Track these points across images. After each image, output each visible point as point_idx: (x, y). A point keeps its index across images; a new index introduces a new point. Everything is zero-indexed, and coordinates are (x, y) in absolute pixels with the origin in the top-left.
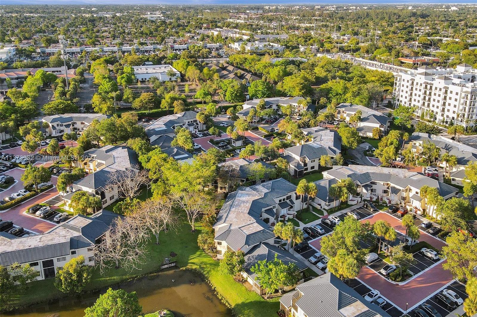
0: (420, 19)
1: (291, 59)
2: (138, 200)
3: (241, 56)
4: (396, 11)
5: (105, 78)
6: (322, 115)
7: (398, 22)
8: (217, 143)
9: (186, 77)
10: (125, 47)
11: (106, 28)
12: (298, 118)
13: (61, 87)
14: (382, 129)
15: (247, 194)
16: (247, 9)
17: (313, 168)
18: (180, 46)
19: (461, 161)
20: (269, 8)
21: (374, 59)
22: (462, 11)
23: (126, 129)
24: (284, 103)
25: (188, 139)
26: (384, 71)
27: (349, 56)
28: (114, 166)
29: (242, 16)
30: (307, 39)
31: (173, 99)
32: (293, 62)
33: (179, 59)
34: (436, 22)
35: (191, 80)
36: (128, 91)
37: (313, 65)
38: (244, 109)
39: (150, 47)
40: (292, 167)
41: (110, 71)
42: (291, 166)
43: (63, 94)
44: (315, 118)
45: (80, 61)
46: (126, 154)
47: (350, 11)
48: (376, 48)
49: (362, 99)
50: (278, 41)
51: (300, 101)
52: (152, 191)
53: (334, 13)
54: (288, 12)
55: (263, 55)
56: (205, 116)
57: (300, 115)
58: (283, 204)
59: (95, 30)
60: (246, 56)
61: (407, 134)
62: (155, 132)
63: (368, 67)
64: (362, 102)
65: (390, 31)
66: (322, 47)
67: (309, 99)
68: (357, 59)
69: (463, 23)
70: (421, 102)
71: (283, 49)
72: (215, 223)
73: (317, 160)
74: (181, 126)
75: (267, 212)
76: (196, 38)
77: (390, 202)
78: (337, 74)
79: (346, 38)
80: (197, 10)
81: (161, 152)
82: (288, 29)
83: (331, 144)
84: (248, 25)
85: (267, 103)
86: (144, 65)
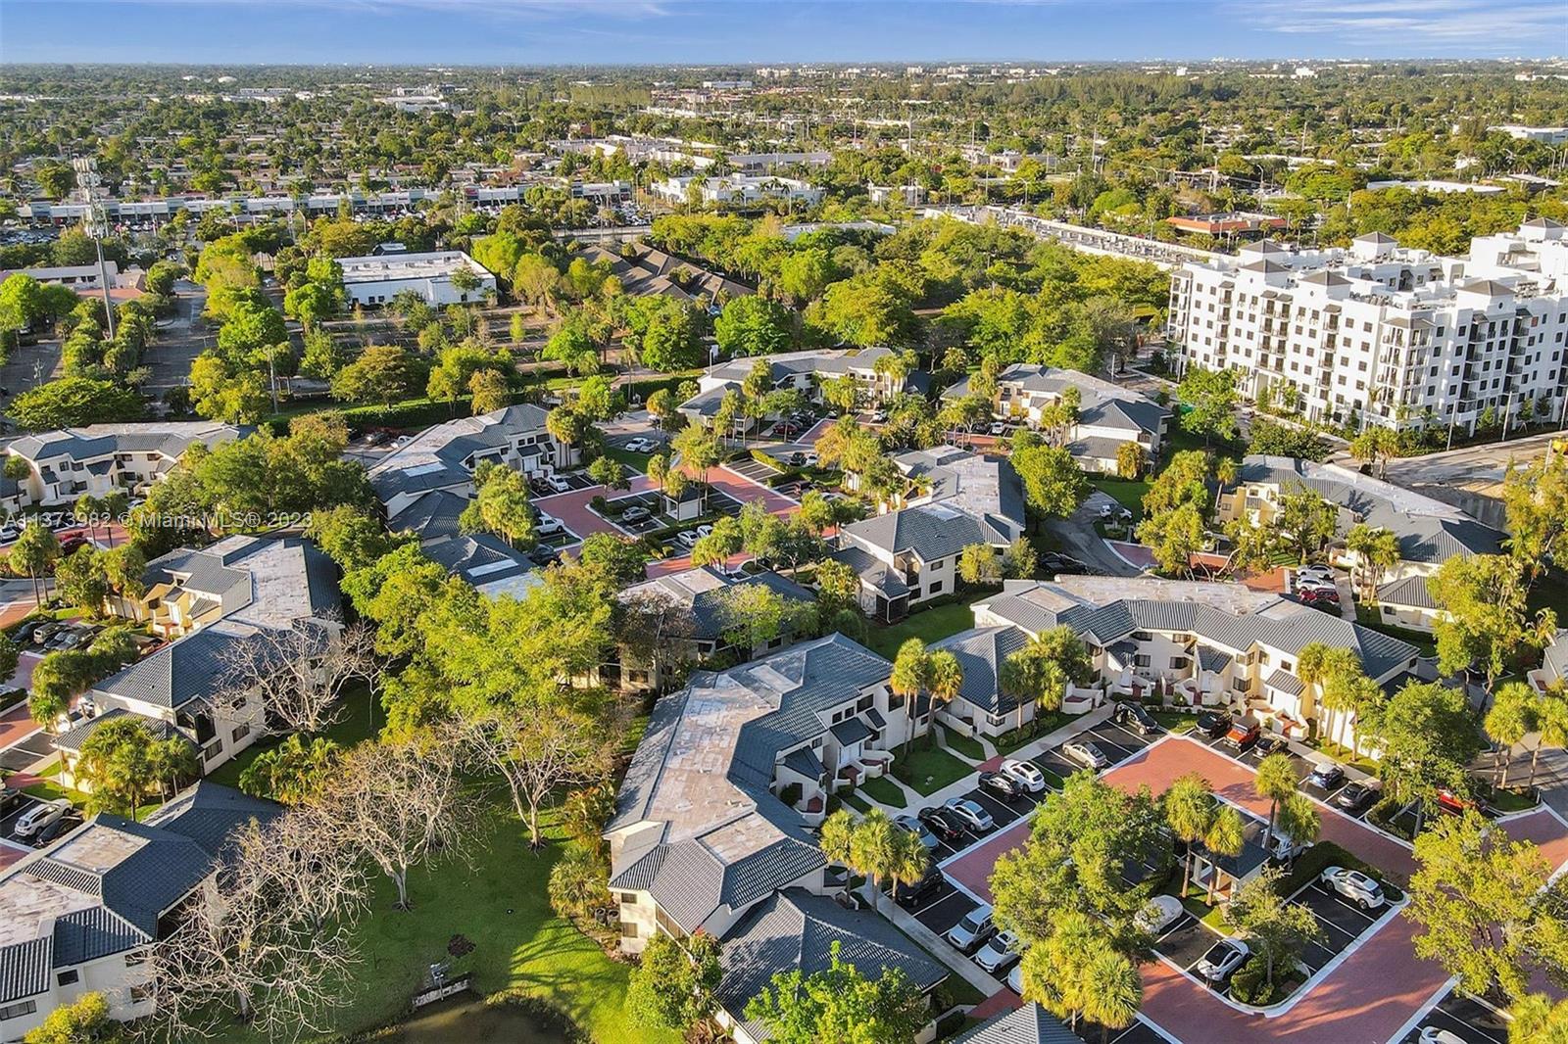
0: (1215, 104)
1: (845, 227)
2: (330, 744)
3: (691, 220)
4: (1144, 82)
5: (243, 298)
6: (955, 402)
7: (1154, 113)
8: (617, 510)
9: (515, 291)
10: (320, 197)
11: (261, 139)
12: (876, 418)
13: (86, 332)
14: (1148, 446)
15: (722, 701)
16: (706, 77)
17: (935, 587)
18: (495, 190)
19: (1411, 550)
20: (772, 74)
21: (1093, 223)
22: (1329, 80)
23: (302, 476)
24: (831, 369)
25: (517, 503)
26: (1130, 258)
27: (1018, 212)
28: (249, 615)
29: (691, 98)
30: (891, 164)
31: (471, 366)
32: (851, 237)
33: (493, 232)
34: (1261, 111)
35: (532, 299)
36: (319, 341)
37: (915, 245)
38: (703, 390)
39: (401, 196)
40: (869, 587)
41: (263, 274)
42: (865, 584)
43: (93, 355)
44: (932, 415)
45: (165, 244)
46: (300, 565)
47: (1010, 82)
48: (1101, 189)
49: (1076, 348)
50: (803, 171)
51: (881, 360)
52: (384, 705)
53: (965, 88)
54: (828, 82)
55: (758, 214)
56: (576, 419)
57: (881, 406)
58: (846, 730)
59: (223, 143)
60: (706, 220)
61: (1228, 461)
62: (403, 482)
63: (1079, 248)
64: (1075, 358)
65: (1132, 138)
66: (936, 188)
67: (909, 354)
68: (1044, 222)
69: (1336, 113)
70: (1257, 355)
71: (817, 195)
72: (612, 819)
73: (949, 562)
74: (496, 459)
75: (792, 761)
76: (547, 167)
77: (1198, 699)
78: (990, 271)
79: (1007, 160)
80: (551, 80)
81: (418, 558)
82: (830, 134)
83: (992, 505)
84: (709, 125)
85: (777, 370)
86: (379, 252)
